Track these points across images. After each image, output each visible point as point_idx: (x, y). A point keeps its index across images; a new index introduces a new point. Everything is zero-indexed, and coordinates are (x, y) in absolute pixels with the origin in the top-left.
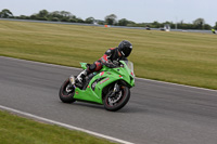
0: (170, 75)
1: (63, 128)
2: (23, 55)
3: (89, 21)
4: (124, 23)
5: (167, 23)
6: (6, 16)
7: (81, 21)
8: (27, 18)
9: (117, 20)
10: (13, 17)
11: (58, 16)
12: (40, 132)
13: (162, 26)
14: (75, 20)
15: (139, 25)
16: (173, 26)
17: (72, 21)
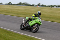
0: (57, 20)
1: (28, 36)
2: (15, 15)
3: (33, 5)
4: (43, 6)
5: (55, 5)
6: (10, 4)
7: (31, 5)
8: (16, 5)
9: (41, 5)
10: (12, 4)
11: (24, 4)
12: (21, 37)
13: (53, 6)
14: (29, 5)
15: (47, 6)
16: (56, 6)
17: (28, 5)
